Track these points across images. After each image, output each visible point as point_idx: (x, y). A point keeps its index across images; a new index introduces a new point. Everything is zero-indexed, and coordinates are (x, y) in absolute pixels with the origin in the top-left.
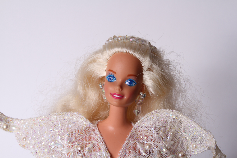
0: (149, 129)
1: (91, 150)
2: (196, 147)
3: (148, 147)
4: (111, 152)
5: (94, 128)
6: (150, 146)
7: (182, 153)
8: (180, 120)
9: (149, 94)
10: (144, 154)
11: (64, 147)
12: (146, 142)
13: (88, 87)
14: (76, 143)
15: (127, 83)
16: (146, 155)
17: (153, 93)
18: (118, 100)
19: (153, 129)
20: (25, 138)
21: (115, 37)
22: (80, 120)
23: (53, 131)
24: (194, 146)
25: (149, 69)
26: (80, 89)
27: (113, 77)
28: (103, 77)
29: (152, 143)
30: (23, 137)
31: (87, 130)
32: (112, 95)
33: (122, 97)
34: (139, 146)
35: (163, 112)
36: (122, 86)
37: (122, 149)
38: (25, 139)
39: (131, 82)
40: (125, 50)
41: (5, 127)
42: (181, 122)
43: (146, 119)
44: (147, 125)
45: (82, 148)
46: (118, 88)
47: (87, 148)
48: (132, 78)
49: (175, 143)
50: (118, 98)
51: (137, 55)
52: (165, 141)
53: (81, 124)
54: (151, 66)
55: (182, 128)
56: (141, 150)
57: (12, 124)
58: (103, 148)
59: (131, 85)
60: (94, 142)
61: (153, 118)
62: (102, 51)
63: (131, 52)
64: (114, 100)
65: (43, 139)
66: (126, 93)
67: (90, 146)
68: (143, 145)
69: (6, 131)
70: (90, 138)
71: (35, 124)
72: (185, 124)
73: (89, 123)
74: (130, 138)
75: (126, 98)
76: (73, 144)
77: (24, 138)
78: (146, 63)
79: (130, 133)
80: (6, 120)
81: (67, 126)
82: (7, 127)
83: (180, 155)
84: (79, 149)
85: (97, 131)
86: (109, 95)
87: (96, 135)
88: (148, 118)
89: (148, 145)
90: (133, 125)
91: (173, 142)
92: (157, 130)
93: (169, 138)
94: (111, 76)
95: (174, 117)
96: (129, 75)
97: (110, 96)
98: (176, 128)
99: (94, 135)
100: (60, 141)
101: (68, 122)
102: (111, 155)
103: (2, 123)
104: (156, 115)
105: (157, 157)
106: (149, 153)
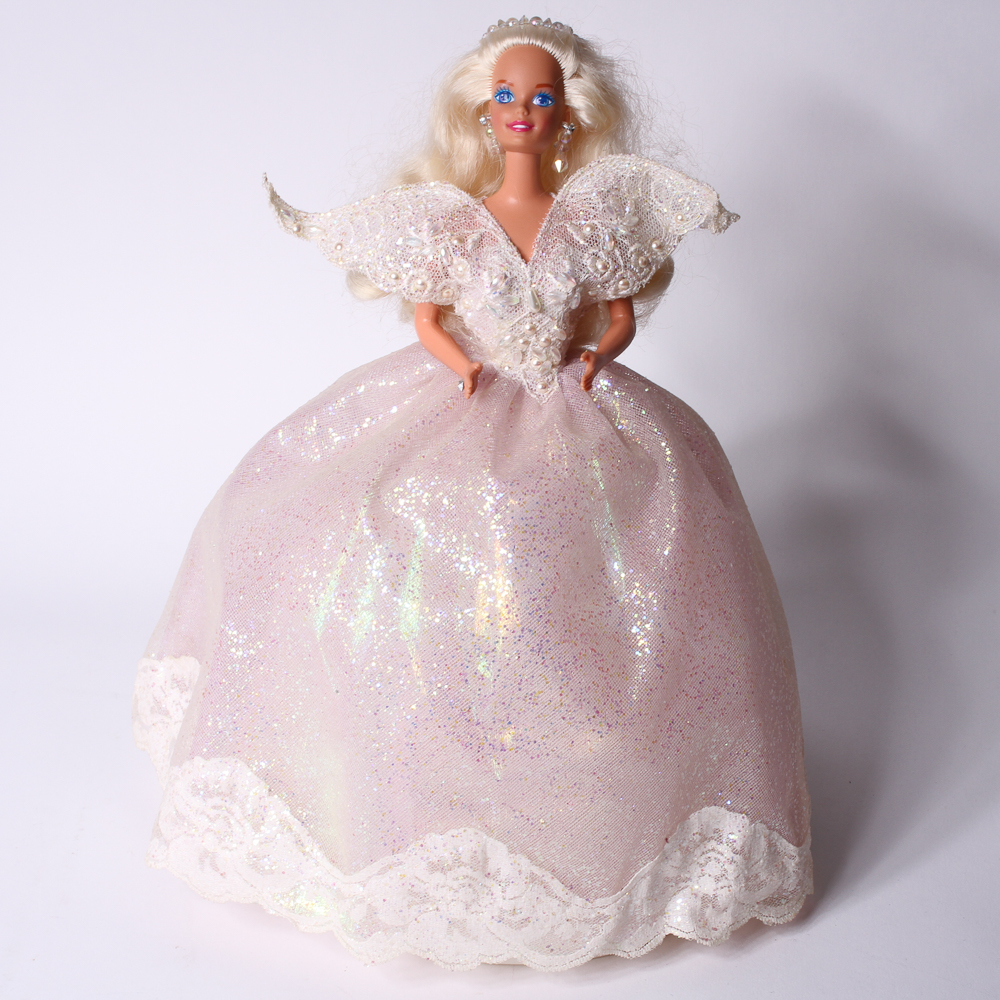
0: (587, 196)
1: (479, 243)
2: (682, 220)
3: (588, 229)
4: (518, 244)
5: (476, 206)
6: (594, 228)
7: (658, 242)
8: (647, 174)
9: (579, 124)
10: (582, 242)
11: (423, 244)
12: (583, 222)
13: (456, 127)
14: (448, 234)
15: (536, 101)
16: (586, 244)
17: (588, 121)
18: (522, 134)
19: (594, 194)
20: (341, 245)
21: (500, 22)
22: (448, 194)
23: (396, 219)
24: (680, 217)
25: (576, 75)
26: (441, 133)
27: (508, 93)
28: (486, 104)
29: (596, 222)
30: (334, 245)
31: (464, 211)
32: (510, 126)
33: (529, 127)
34: (570, 230)
35: (612, 161)
36: (528, 106)
37: (539, 236)
38: (339, 247)
39: (544, 98)
40: (526, 41)
41: (295, 229)
42: (648, 178)
43: (579, 180)
44: (581, 192)
45: (460, 241)
46: (520, 110)
47: (470, 241)
48: (546, 91)
49: (641, 221)
50: (523, 130)
51: (549, 47)
52: (622, 217)
53: (451, 201)
54: (578, 69)
55: (652, 191)
56: (575, 237)
57: (306, 224)
58: (501, 238)
59: (545, 104)
60: (483, 230)
61: (592, 175)
62: (480, 51)
63: (539, 43)
64: (515, 134)
65: (378, 237)
66: (537, 119)
67: (475, 236)
68: (579, 228)
69: (299, 236)
70: (471, 224)
71: (357, 214)
72: (657, 180)
73: (466, 198)
74: (551, 216)
75: (537, 128)
76: (442, 236)
77: (339, 244)
78: (568, 64)
79: (550, 210)
80: (295, 216)
81: (422, 206)
82: (299, 229)
83: (654, 246)
84: (455, 242)
85: (483, 211)
86: (504, 127)
87: (486, 221)
88: (583, 177)
89: (588, 226)
90: (554, 196)
91: (637, 219)
92: (604, 196)
93: (627, 209)
94: (503, 93)
95: (634, 168)
96: (539, 86)
97: (506, 130)
98: (640, 192)
99: (479, 218)
100: (414, 235)
101: (424, 200)
102: (519, 250)
103: (290, 221)
104: (597, 170)
105: (609, 246)
106: (593, 240)
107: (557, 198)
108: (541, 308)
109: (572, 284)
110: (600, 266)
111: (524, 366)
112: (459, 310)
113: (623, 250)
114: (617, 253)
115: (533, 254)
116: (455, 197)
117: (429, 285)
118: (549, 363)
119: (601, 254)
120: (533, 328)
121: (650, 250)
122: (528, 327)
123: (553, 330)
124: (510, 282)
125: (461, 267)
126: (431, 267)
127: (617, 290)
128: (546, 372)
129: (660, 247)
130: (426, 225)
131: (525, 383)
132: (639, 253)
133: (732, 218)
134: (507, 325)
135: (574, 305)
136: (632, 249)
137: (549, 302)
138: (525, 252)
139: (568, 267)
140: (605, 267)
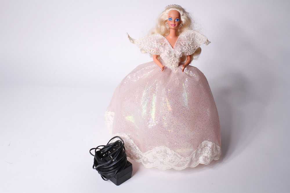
1: (165, 45)
5: (164, 38)
6: (185, 43)
10: (183, 45)
11: (155, 45)
13: (161, 24)
15: (176, 20)
18: (174, 27)
19: (185, 37)
20: (140, 45)
21: (168, 5)
22: (159, 36)
23: (150, 40)
24: (200, 42)
25: (183, 15)
26: (159, 26)
27: (171, 19)
28: (167, 20)
31: (162, 39)
32: (172, 25)
33: (175, 25)
34: (181, 43)
35: (189, 31)
36: (175, 22)
37: (175, 44)
39: (177, 20)
40: (174, 9)
42: (195, 35)
43: (183, 34)
44: (183, 36)
45: (162, 44)
46: (173, 22)
48: (178, 18)
49: (193, 42)
51: (178, 10)
54: (183, 14)
55: (196, 37)
57: (134, 41)
58: (169, 44)
60: (165, 42)
62: (165, 11)
63: (176, 10)
65: (147, 43)
66: (176, 23)
67: (164, 44)
68: (183, 43)
69: (133, 43)
70: (163, 41)
71: (143, 39)
72: (197, 35)
73: (162, 37)
75: (176, 25)
76: (158, 43)
78: (181, 13)
79: (178, 39)
81: (155, 38)
87: (166, 40)
91: (193, 41)
92: (187, 37)
93: (191, 40)
94: (170, 19)
95: (193, 32)
96: (177, 18)
97: (171, 26)
98: (193, 37)
99: (165, 40)
100: (153, 43)
102: (172, 46)
103: (131, 41)
104: (186, 32)
105: (188, 46)
106: (185, 45)
107: (179, 37)
108: (175, 57)
109: (181, 53)
110: (186, 50)
111: (172, 66)
112: (161, 56)
113: (190, 47)
114: (189, 47)
115: (174, 47)
116: (161, 37)
117: (156, 52)
118: (176, 66)
119: (186, 47)
120: (174, 60)
121: (195, 47)
122: (173, 60)
123: (177, 60)
124: (170, 52)
125: (161, 49)
126: (156, 49)
127: (188, 54)
128: (176, 68)
129: (196, 46)
130: (155, 41)
131: (172, 69)
132: (193, 47)
133: (209, 42)
134: (169, 59)
135: (181, 56)
136: (192, 47)
137: (177, 56)
138: (173, 47)
139: (180, 50)
140: (187, 50)
